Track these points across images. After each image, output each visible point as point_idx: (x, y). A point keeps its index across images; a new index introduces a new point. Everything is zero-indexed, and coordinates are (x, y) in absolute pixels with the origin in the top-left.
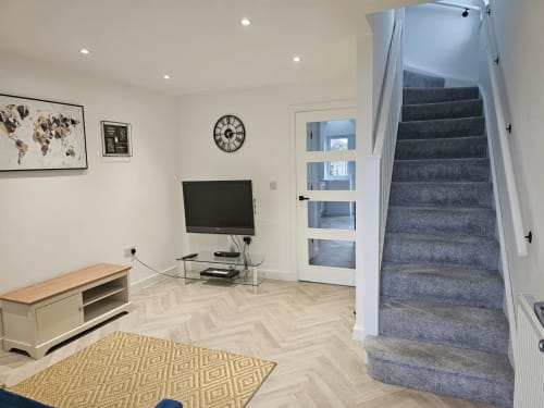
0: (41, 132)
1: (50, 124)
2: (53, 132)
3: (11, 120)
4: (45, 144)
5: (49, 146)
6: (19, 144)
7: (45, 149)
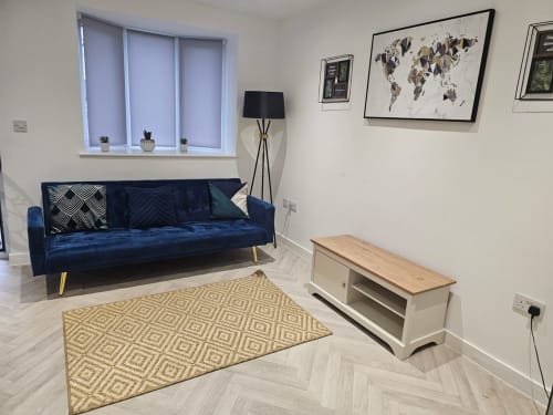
0: (419, 68)
1: (432, 55)
2: (433, 67)
3: (393, 59)
4: (420, 84)
5: (424, 87)
6: (394, 86)
7: (417, 92)
